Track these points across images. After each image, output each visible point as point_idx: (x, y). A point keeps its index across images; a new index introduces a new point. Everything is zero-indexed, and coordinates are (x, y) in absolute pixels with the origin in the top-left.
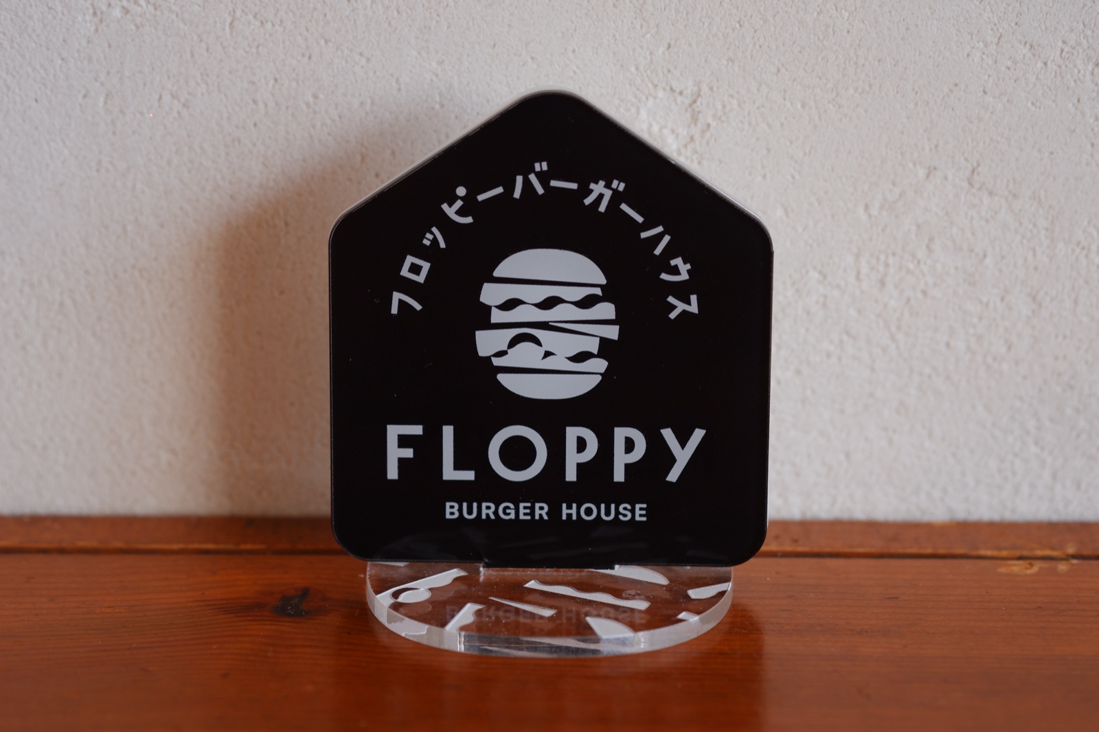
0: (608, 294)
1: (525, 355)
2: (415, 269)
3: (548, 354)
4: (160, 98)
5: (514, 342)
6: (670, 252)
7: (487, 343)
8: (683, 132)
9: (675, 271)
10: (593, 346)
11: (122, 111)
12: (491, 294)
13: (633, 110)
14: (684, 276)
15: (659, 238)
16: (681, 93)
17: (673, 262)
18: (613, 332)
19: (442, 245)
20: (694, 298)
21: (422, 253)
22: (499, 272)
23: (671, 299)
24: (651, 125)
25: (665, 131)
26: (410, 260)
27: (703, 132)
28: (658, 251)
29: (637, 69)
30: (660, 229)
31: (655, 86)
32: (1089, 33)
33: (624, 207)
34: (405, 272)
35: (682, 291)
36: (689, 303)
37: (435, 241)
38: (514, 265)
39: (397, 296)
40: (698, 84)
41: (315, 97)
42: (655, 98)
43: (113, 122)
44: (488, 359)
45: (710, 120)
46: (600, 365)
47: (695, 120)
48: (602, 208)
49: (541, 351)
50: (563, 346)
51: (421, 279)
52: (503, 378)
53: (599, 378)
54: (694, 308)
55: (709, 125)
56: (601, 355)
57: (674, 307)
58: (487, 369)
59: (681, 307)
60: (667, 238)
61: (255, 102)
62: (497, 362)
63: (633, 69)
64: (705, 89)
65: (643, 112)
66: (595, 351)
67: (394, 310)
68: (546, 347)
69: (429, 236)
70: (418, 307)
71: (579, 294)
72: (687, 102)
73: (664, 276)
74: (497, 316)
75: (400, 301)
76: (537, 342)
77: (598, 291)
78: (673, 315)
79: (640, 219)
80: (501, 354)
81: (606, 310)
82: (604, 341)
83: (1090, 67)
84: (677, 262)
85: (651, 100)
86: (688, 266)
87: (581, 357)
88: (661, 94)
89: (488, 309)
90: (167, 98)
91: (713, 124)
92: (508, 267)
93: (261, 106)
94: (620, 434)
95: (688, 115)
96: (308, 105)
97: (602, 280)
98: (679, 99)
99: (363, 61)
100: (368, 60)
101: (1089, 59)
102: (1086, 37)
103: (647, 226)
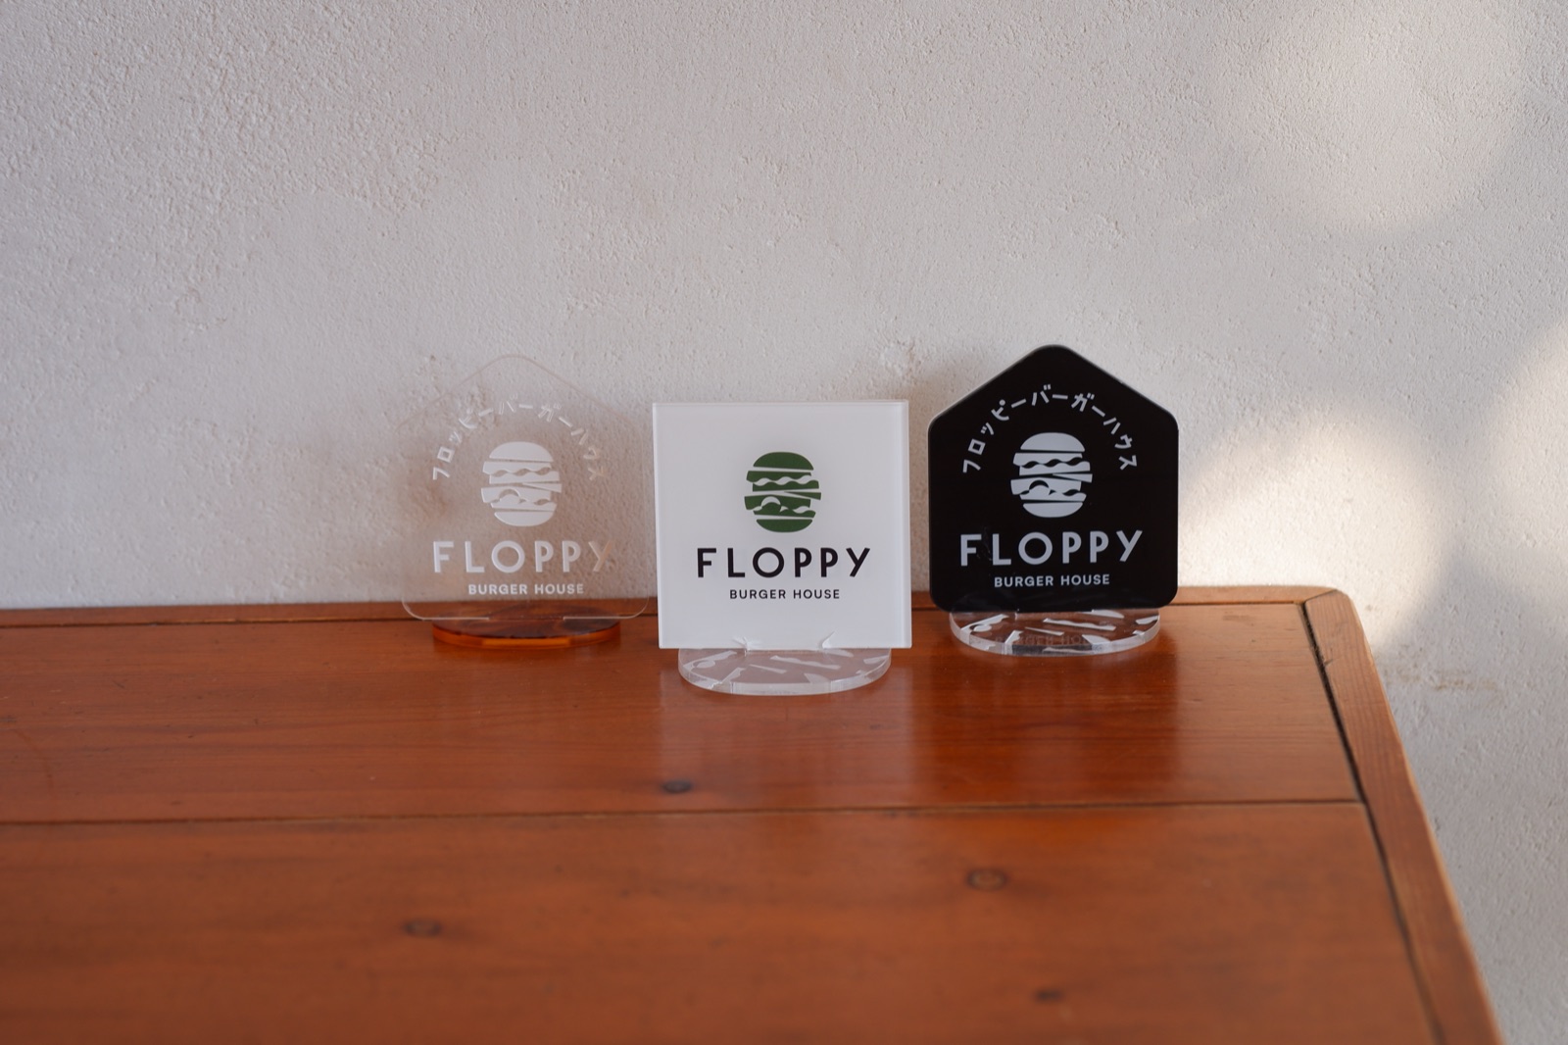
0: (1086, 457)
1: (1039, 493)
2: (977, 447)
3: (1052, 492)
4: (605, 355)
5: (1033, 486)
6: (1120, 432)
7: (1017, 487)
8: (905, 366)
9: (1124, 442)
10: (1077, 486)
11: (583, 363)
12: (1020, 459)
13: (876, 354)
14: (1128, 445)
15: (1114, 424)
16: (904, 344)
17: (1122, 438)
18: (1089, 478)
19: (992, 433)
20: (1134, 457)
21: (980, 438)
22: (1023, 447)
23: (1121, 459)
24: (887, 363)
25: (895, 366)
26: (974, 442)
27: (917, 366)
28: (1113, 432)
29: (878, 331)
30: (1114, 420)
31: (889, 341)
32: (1134, 305)
33: (1094, 408)
34: (971, 449)
35: (1127, 454)
36: (1131, 460)
37: (988, 430)
38: (1033, 442)
39: (966, 462)
40: (913, 338)
41: (694, 352)
42: (889, 347)
43: (579, 370)
44: (1018, 496)
45: (920, 359)
46: (1082, 497)
47: (912, 359)
48: (1082, 409)
49: (1049, 490)
50: (1060, 487)
51: (980, 452)
52: (1026, 506)
53: (1081, 504)
54: (1134, 463)
55: (920, 362)
56: (1082, 491)
57: (1123, 463)
58: (1017, 501)
59: (1127, 462)
60: (1118, 425)
61: (660, 355)
62: (1023, 497)
63: (876, 331)
64: (917, 341)
65: (882, 356)
66: (1079, 489)
67: (965, 470)
68: (1051, 488)
69: (984, 428)
70: (978, 468)
71: (1070, 457)
72: (907, 349)
73: (1117, 446)
74: (1023, 472)
75: (969, 466)
76: (1046, 485)
77: (1080, 456)
78: (1122, 467)
79: (1103, 414)
80: (1026, 493)
81: (1085, 466)
82: (1084, 484)
83: (1136, 324)
84: (1124, 437)
85: (886, 349)
86: (1131, 440)
87: (1071, 493)
88: (892, 345)
89: (1018, 468)
90: (609, 355)
91: (923, 361)
92: (1030, 443)
93: (663, 357)
94: (1094, 535)
95: (908, 357)
96: (690, 356)
97: (1083, 449)
98: (903, 348)
99: (722, 331)
100: (724, 330)
101: (1135, 319)
102: (1133, 308)
103: (1107, 418)
